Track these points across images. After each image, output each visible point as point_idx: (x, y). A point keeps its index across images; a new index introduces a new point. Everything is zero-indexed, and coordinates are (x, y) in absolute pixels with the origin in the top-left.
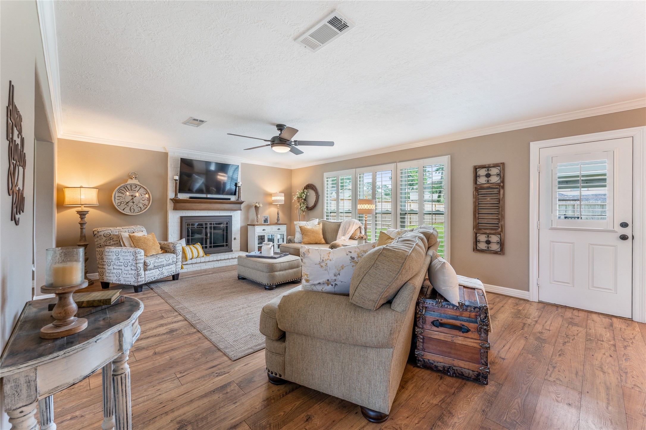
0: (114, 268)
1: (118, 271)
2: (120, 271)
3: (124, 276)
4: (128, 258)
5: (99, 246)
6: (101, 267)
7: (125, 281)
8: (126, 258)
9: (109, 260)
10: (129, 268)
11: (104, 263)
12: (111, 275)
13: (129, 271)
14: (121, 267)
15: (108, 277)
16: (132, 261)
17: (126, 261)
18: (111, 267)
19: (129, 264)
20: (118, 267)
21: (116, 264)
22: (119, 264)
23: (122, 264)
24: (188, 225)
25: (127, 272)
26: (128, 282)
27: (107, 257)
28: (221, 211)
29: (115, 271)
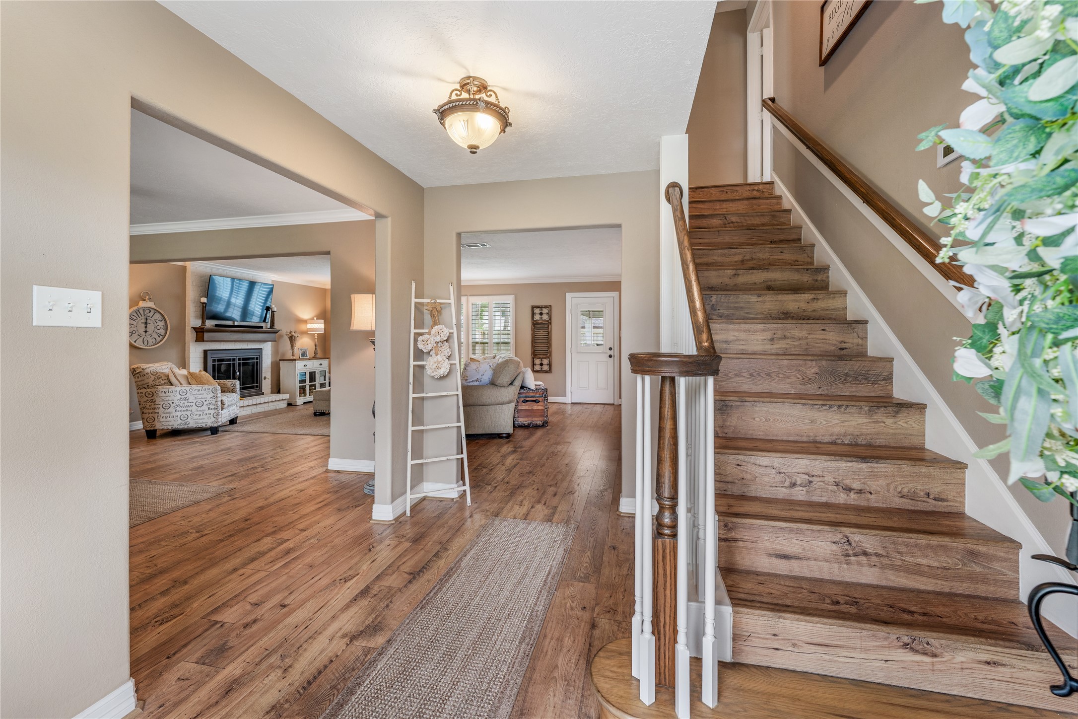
0: (176, 411)
1: (184, 413)
2: (189, 413)
3: (195, 417)
4: (205, 396)
5: (146, 387)
6: (151, 411)
7: (196, 423)
8: (200, 396)
9: (166, 402)
10: (205, 407)
11: (157, 406)
12: (168, 419)
13: (205, 411)
14: (189, 409)
15: (163, 423)
16: (210, 400)
17: (199, 400)
18: (172, 410)
19: (205, 403)
20: (184, 409)
21: (181, 405)
22: (186, 404)
23: (194, 404)
24: (214, 361)
25: (201, 413)
26: (202, 425)
27: (163, 398)
28: (249, 343)
29: (179, 414)
